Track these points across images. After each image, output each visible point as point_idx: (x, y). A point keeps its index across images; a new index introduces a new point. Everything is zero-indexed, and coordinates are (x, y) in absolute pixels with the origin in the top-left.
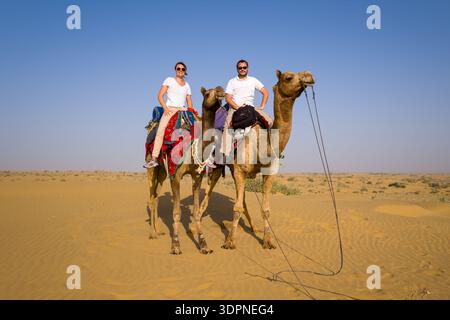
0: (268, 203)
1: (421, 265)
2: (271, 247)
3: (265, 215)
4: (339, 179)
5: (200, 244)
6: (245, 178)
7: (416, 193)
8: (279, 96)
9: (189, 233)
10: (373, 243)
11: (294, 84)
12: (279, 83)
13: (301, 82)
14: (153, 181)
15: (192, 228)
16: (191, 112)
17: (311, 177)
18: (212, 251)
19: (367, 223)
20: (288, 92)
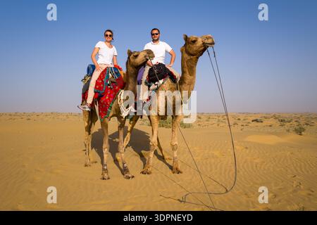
0: (176, 139)
1: (295, 186)
2: (179, 172)
3: (174, 148)
4: (219, 117)
5: (124, 171)
6: (158, 119)
7: (270, 126)
8: (186, 55)
9: (116, 161)
10: (255, 168)
11: (197, 45)
12: (185, 45)
13: (203, 43)
14: (88, 122)
15: (118, 157)
16: (117, 68)
17: (200, 115)
18: (133, 177)
19: (248, 151)
20: (192, 52)
